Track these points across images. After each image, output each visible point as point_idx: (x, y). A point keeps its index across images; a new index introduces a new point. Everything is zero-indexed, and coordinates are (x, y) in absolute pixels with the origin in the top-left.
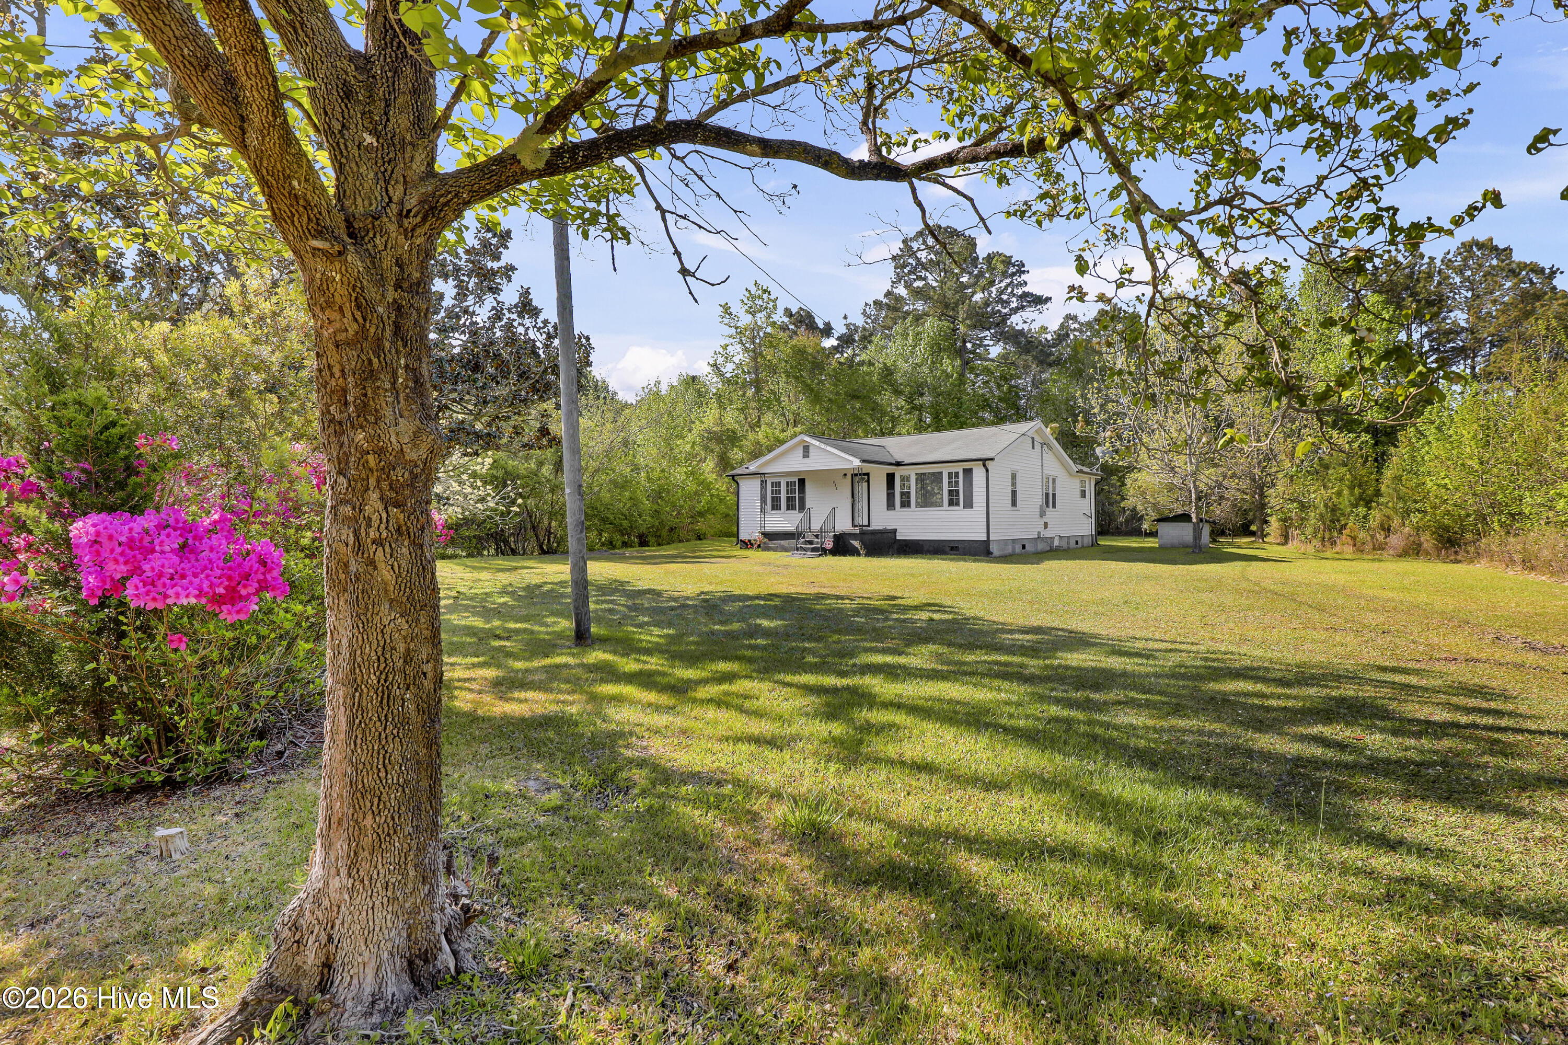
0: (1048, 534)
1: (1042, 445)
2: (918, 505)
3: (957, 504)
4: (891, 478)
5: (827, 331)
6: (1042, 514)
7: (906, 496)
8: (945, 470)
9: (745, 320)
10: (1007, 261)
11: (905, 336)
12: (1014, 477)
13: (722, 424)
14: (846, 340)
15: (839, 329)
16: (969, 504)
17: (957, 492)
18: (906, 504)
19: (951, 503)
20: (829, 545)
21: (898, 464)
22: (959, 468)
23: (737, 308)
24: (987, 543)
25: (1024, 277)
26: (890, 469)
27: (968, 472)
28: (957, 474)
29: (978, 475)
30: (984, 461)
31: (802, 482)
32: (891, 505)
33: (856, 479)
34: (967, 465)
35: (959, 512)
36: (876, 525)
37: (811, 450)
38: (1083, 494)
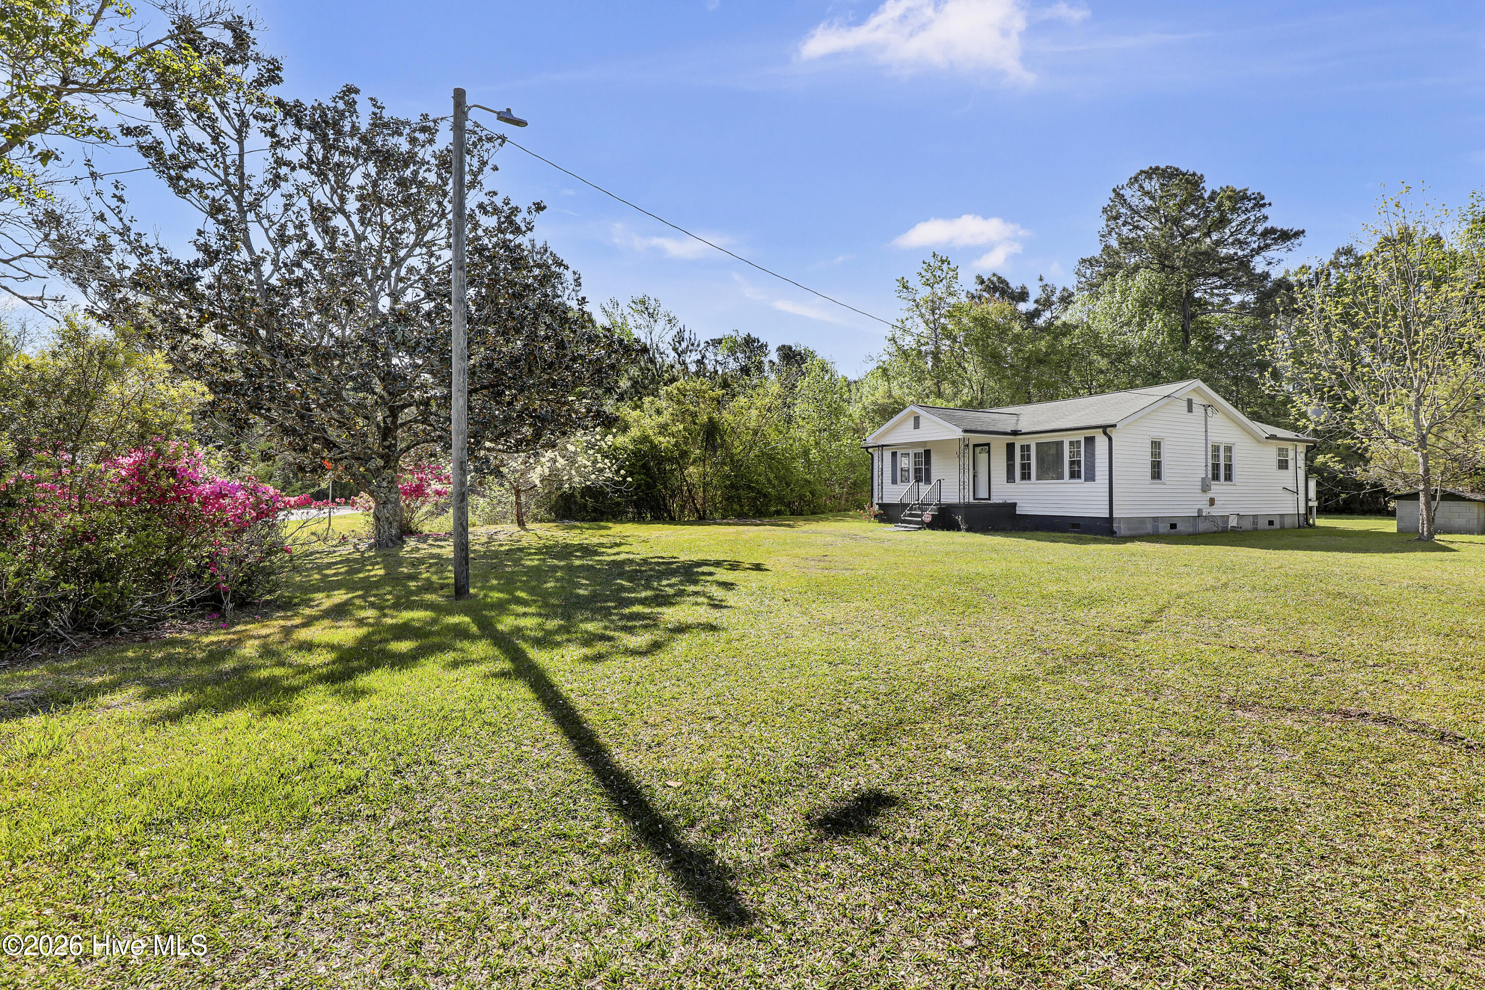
0: (1215, 511)
1: (1206, 407)
2: (1038, 478)
3: (1079, 477)
4: (1010, 447)
5: (1023, 296)
6: (1205, 488)
7: (1025, 467)
8: (1066, 438)
9: (925, 292)
10: (1244, 197)
11: (1112, 292)
12: (1156, 445)
13: (890, 396)
14: (1047, 303)
15: (1035, 293)
16: (1091, 477)
17: (1079, 462)
18: (1026, 476)
19: (1074, 475)
20: (927, 518)
21: (1015, 433)
22: (1080, 437)
23: (915, 282)
24: (1110, 519)
25: (1265, 211)
26: (1010, 439)
27: (1090, 441)
28: (1079, 442)
29: (1101, 443)
30: (1105, 429)
31: (928, 453)
32: (1010, 478)
33: (978, 449)
34: (1089, 433)
35: (1080, 486)
36: (996, 499)
37: (922, 421)
38: (1283, 465)
